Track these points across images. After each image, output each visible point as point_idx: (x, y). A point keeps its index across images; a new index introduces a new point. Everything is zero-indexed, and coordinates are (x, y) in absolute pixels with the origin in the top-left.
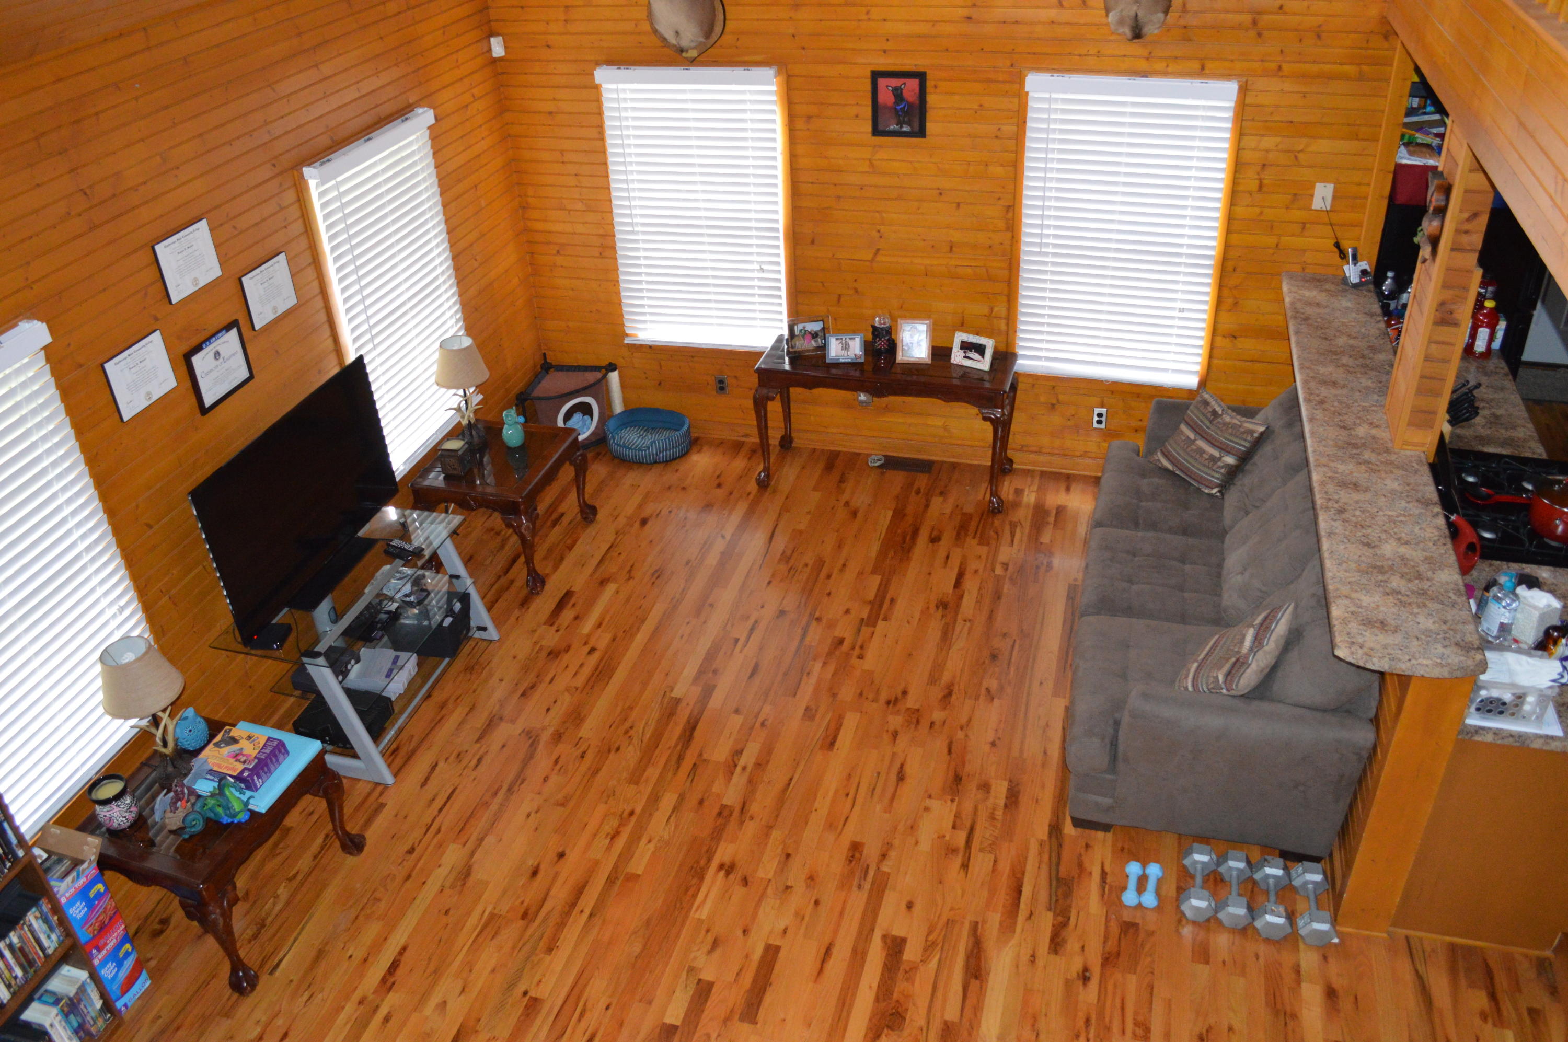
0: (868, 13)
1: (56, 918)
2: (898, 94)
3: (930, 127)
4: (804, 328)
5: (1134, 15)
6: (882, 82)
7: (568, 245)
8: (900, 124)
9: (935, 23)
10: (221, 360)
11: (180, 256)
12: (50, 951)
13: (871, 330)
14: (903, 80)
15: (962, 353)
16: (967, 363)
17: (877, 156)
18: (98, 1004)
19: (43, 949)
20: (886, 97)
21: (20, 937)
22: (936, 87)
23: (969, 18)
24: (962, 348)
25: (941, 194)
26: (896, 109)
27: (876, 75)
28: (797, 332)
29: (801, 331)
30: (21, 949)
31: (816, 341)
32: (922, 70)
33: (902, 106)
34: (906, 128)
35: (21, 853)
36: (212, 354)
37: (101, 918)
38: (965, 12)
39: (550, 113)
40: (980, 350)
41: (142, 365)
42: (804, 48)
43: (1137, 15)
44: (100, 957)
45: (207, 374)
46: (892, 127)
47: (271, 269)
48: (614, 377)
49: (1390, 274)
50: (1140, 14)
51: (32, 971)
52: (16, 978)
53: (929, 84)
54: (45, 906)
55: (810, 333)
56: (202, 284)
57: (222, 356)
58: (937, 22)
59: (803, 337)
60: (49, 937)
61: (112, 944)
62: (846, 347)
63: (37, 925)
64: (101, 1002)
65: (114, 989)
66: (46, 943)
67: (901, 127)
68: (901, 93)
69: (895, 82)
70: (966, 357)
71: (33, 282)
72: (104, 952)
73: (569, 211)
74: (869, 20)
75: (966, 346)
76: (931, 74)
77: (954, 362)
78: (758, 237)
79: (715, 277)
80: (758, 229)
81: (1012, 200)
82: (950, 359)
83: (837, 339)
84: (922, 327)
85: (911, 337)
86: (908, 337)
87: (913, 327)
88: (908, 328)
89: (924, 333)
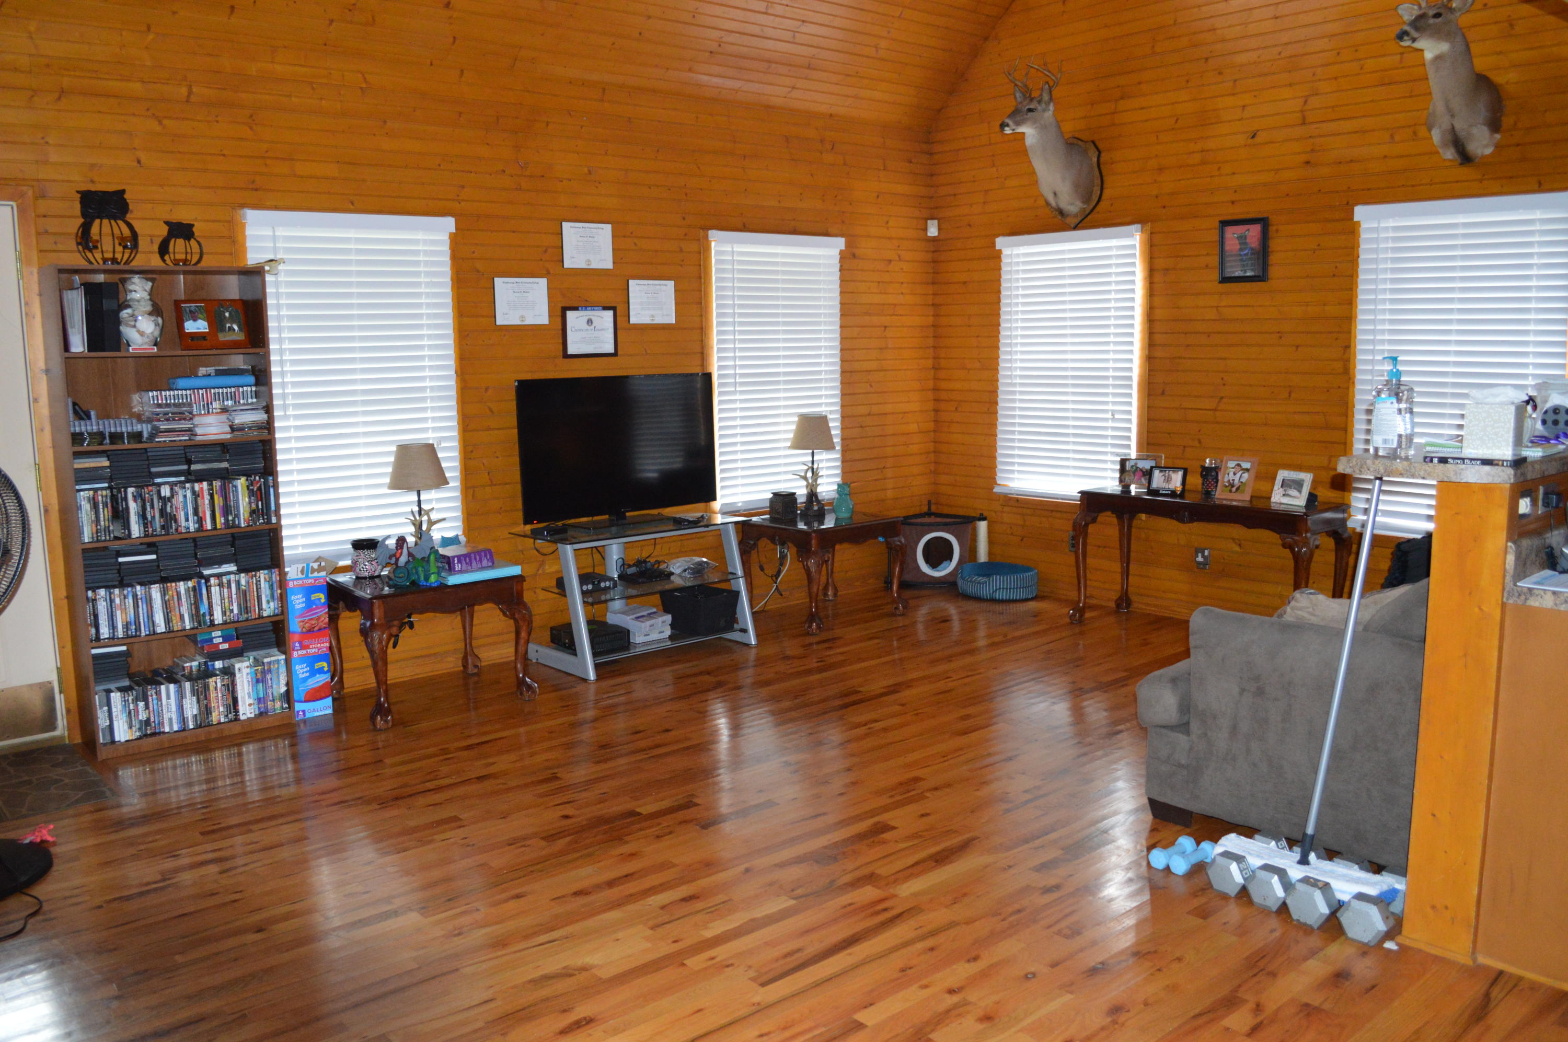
0: (1219, 168)
1: (279, 591)
2: (1243, 242)
3: (1274, 271)
4: (1137, 465)
5: (1449, 127)
6: (1228, 230)
7: (965, 401)
8: (1245, 270)
9: (1277, 171)
10: (592, 327)
11: (581, 239)
12: (265, 614)
13: (1200, 470)
14: (1245, 227)
15: (1281, 491)
16: (1285, 500)
17: (1223, 304)
18: (283, 689)
19: (260, 608)
20: (1232, 246)
21: (248, 582)
22: (1277, 231)
23: (1308, 163)
24: (1282, 485)
25: (1281, 337)
26: (1241, 255)
27: (1225, 223)
28: (1128, 468)
29: (1132, 466)
30: (245, 593)
31: (1146, 479)
32: (1265, 215)
33: (1248, 253)
34: (1250, 274)
35: (274, 520)
36: (585, 319)
37: (313, 622)
38: (1304, 158)
39: (965, 283)
40: (1298, 485)
41: (525, 294)
42: (1164, 207)
43: (1453, 128)
44: (300, 652)
45: (576, 330)
46: (1237, 274)
47: (658, 287)
48: (983, 526)
50: (1458, 126)
51: (246, 616)
52: (232, 611)
53: (1272, 229)
54: (275, 577)
55: (1141, 470)
56: (593, 266)
57: (594, 324)
58: (1278, 170)
59: (1134, 473)
60: (268, 602)
61: (313, 650)
63: (264, 585)
64: (285, 688)
65: (299, 691)
66: (264, 605)
67: (1246, 273)
68: (1245, 240)
69: (1240, 229)
70: (1286, 495)
71: (463, 200)
72: (304, 652)
73: (969, 370)
74: (1220, 175)
75: (1286, 484)
76: (1273, 219)
77: (1273, 500)
78: (1114, 386)
79: (1075, 427)
80: (1115, 378)
81: (1349, 339)
82: (1270, 498)
83: (1161, 471)
84: (1246, 465)
85: (1235, 474)
86: (1231, 474)
87: (1239, 465)
88: (1233, 465)
89: (1247, 470)
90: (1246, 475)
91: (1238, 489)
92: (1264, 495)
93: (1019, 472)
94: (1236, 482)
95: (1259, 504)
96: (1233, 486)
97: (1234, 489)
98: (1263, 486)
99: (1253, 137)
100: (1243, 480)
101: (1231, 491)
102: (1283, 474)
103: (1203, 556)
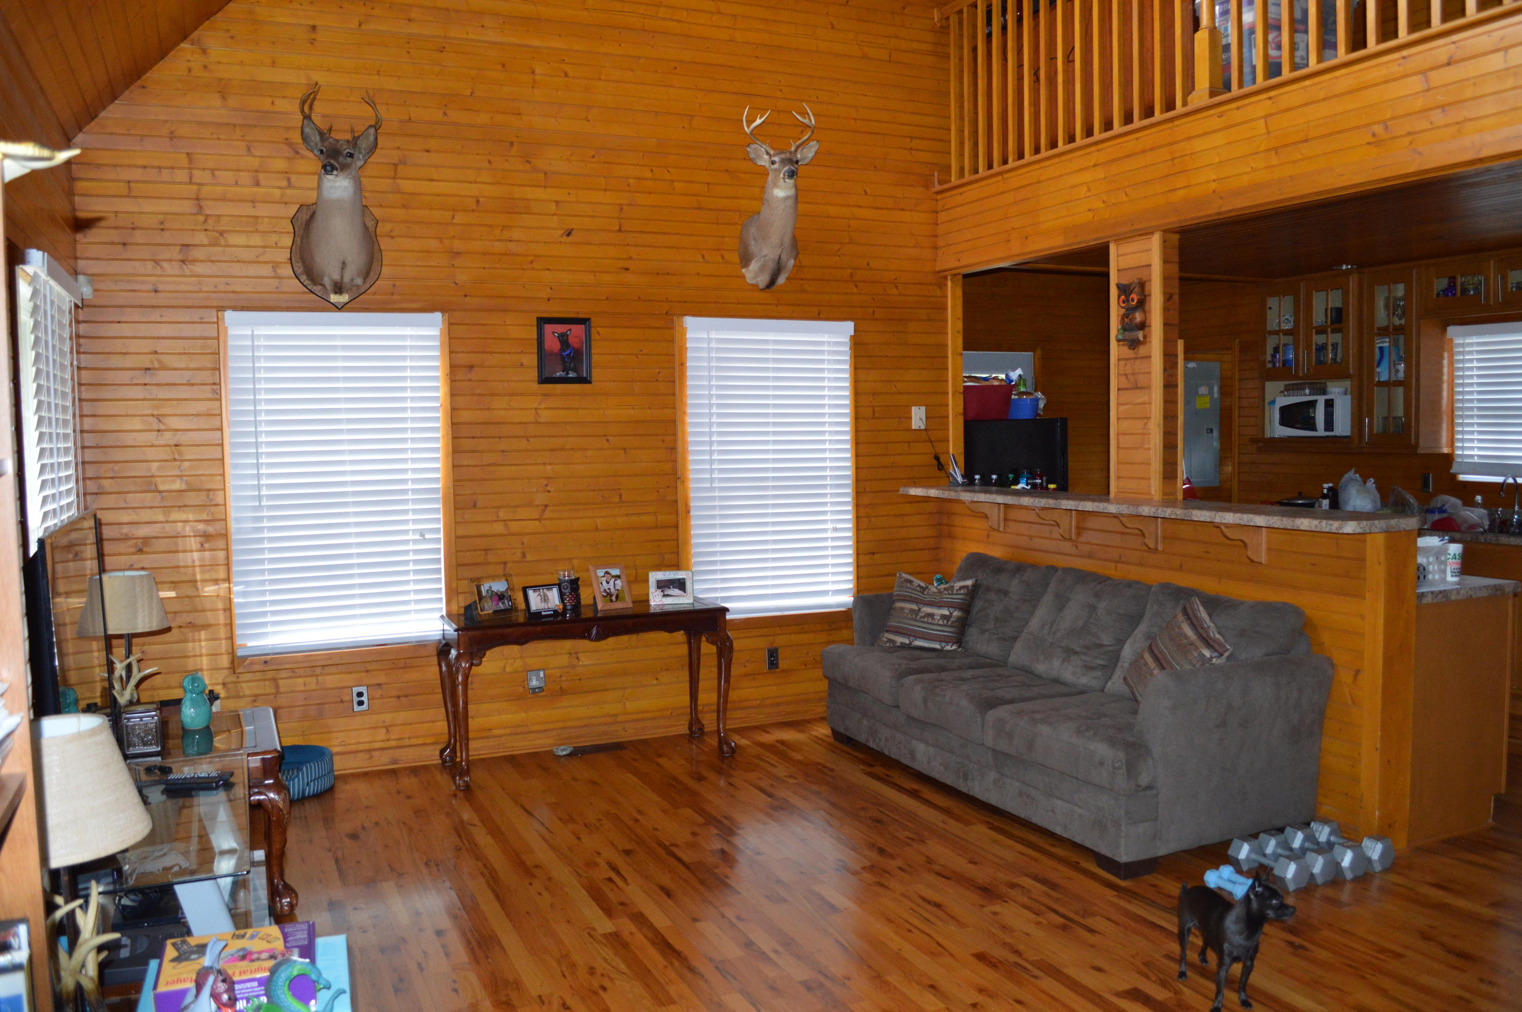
0: (532, 260)
2: (564, 339)
3: (596, 373)
4: (490, 587)
5: (776, 257)
6: (548, 328)
8: (566, 370)
9: (595, 273)
14: (567, 327)
15: (659, 592)
16: (666, 601)
17: (542, 406)
20: (552, 344)
22: (600, 332)
23: (626, 270)
24: (659, 587)
25: (608, 441)
26: (562, 356)
27: (542, 321)
28: (484, 594)
29: (488, 591)
31: (503, 603)
32: (586, 316)
33: (568, 352)
34: (572, 375)
38: (622, 264)
40: (680, 584)
43: (779, 258)
46: (558, 374)
49: (977, 477)
50: (783, 258)
53: (594, 330)
55: (496, 594)
58: (597, 272)
59: (491, 598)
62: (545, 599)
67: (567, 374)
68: (567, 339)
69: (561, 328)
70: (664, 596)
74: (533, 267)
75: (662, 585)
76: (595, 321)
77: (652, 603)
78: (415, 501)
79: (359, 555)
80: (415, 491)
81: (675, 441)
82: (648, 601)
83: (535, 591)
84: (615, 572)
85: (608, 583)
86: (604, 583)
87: (607, 573)
88: (602, 574)
89: (618, 577)
90: (618, 582)
91: (617, 597)
92: (641, 598)
93: (275, 623)
94: (613, 590)
95: (639, 610)
96: (611, 595)
97: (614, 598)
98: (637, 590)
99: (569, 235)
100: (619, 587)
101: (611, 601)
102: (655, 576)
103: (538, 678)
